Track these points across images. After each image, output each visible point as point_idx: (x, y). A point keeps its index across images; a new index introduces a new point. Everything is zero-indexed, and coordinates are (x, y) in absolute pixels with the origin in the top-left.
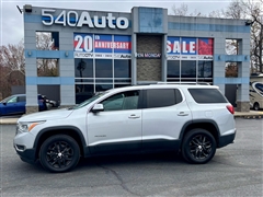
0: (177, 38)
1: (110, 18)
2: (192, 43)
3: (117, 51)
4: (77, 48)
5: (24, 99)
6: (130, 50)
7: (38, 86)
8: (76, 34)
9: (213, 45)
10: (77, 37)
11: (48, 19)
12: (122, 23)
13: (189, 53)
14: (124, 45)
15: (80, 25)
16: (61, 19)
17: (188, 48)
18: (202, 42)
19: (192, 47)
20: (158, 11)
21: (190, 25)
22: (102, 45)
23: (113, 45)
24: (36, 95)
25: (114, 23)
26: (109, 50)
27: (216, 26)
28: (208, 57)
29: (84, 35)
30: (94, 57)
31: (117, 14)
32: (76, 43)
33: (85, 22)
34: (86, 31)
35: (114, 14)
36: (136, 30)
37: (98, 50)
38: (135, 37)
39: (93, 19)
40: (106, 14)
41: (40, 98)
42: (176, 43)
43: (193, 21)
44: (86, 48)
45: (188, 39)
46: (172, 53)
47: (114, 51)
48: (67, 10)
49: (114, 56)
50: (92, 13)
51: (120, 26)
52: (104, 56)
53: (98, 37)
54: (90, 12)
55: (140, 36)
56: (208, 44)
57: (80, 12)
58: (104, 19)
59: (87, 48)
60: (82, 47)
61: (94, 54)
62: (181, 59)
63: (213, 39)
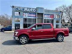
0: (46, 14)
1: (32, 9)
2: (49, 15)
3: (33, 17)
6: (36, 17)
7: (15, 24)
8: (24, 13)
11: (18, 9)
14: (35, 15)
15: (25, 10)
16: (21, 9)
17: (48, 16)
18: (51, 15)
19: (49, 16)
20: (42, 8)
21: (49, 12)
22: (30, 15)
23: (32, 15)
24: (14, 26)
25: (32, 10)
28: (52, 19)
29: (26, 13)
30: (28, 18)
31: (33, 9)
32: (24, 15)
34: (26, 12)
35: (32, 8)
36: (37, 12)
37: (29, 16)
38: (37, 14)
40: (31, 8)
42: (46, 15)
45: (48, 15)
46: (45, 17)
47: (32, 17)
48: (22, 7)
49: (32, 18)
51: (34, 11)
52: (30, 18)
53: (29, 13)
54: (27, 8)
55: (38, 13)
57: (25, 8)
58: (30, 10)
59: (26, 16)
62: (47, 19)
63: (53, 15)
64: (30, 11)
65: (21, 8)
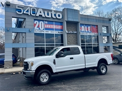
0: (83, 25)
1: (53, 13)
2: (89, 27)
3: (56, 30)
4: (36, 28)
5: (4, 56)
6: (62, 30)
7: (13, 48)
8: (35, 20)
9: (97, 29)
11: (20, 11)
12: (59, 16)
13: (88, 32)
14: (59, 27)
15: (38, 15)
17: (87, 30)
18: (93, 27)
19: (89, 29)
21: (88, 19)
22: (49, 26)
23: (54, 27)
25: (55, 16)
26: (52, 29)
27: (98, 20)
28: (96, 34)
29: (39, 20)
30: (45, 33)
31: (56, 12)
32: (35, 25)
37: (47, 29)
38: (66, 23)
40: (51, 11)
41: (13, 55)
42: (83, 27)
43: (89, 17)
44: (40, 28)
45: (87, 25)
46: (81, 31)
49: (55, 32)
50: (44, 10)
52: (50, 32)
53: (47, 22)
56: (95, 28)
57: (38, 9)
58: (50, 13)
60: (38, 27)
61: (45, 31)
62: (85, 34)
63: (97, 26)
64: (50, 16)
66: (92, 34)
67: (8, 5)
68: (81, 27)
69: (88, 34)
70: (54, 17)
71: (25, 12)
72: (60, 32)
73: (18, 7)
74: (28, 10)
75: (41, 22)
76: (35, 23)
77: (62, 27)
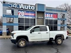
1: (29, 6)
2: (52, 15)
4: (19, 15)
5: (2, 30)
9: (57, 16)
10: (19, 11)
12: (33, 8)
13: (51, 17)
17: (51, 16)
18: (54, 14)
19: (52, 16)
20: (43, 5)
22: (27, 14)
23: (30, 14)
24: (6, 29)
26: (29, 16)
28: (56, 19)
29: (21, 11)
30: (24, 18)
32: (19, 13)
33: (22, 7)
35: (30, 5)
36: (37, 10)
39: (24, 6)
40: (28, 5)
41: (7, 30)
43: (52, 9)
45: (51, 13)
46: (46, 17)
48: (17, 3)
50: (24, 5)
52: (27, 17)
53: (26, 12)
54: (23, 4)
55: (38, 12)
56: (56, 15)
57: (20, 4)
60: (21, 14)
62: (49, 19)
64: (27, 8)
65: (15, 4)
66: (54, 19)
67: (4, 2)
68: (47, 14)
69: (51, 19)
70: (30, 9)
71: (13, 6)
72: (33, 17)
73: (10, 3)
74: (15, 5)
75: (22, 12)
76: (19, 12)
77: (35, 15)
